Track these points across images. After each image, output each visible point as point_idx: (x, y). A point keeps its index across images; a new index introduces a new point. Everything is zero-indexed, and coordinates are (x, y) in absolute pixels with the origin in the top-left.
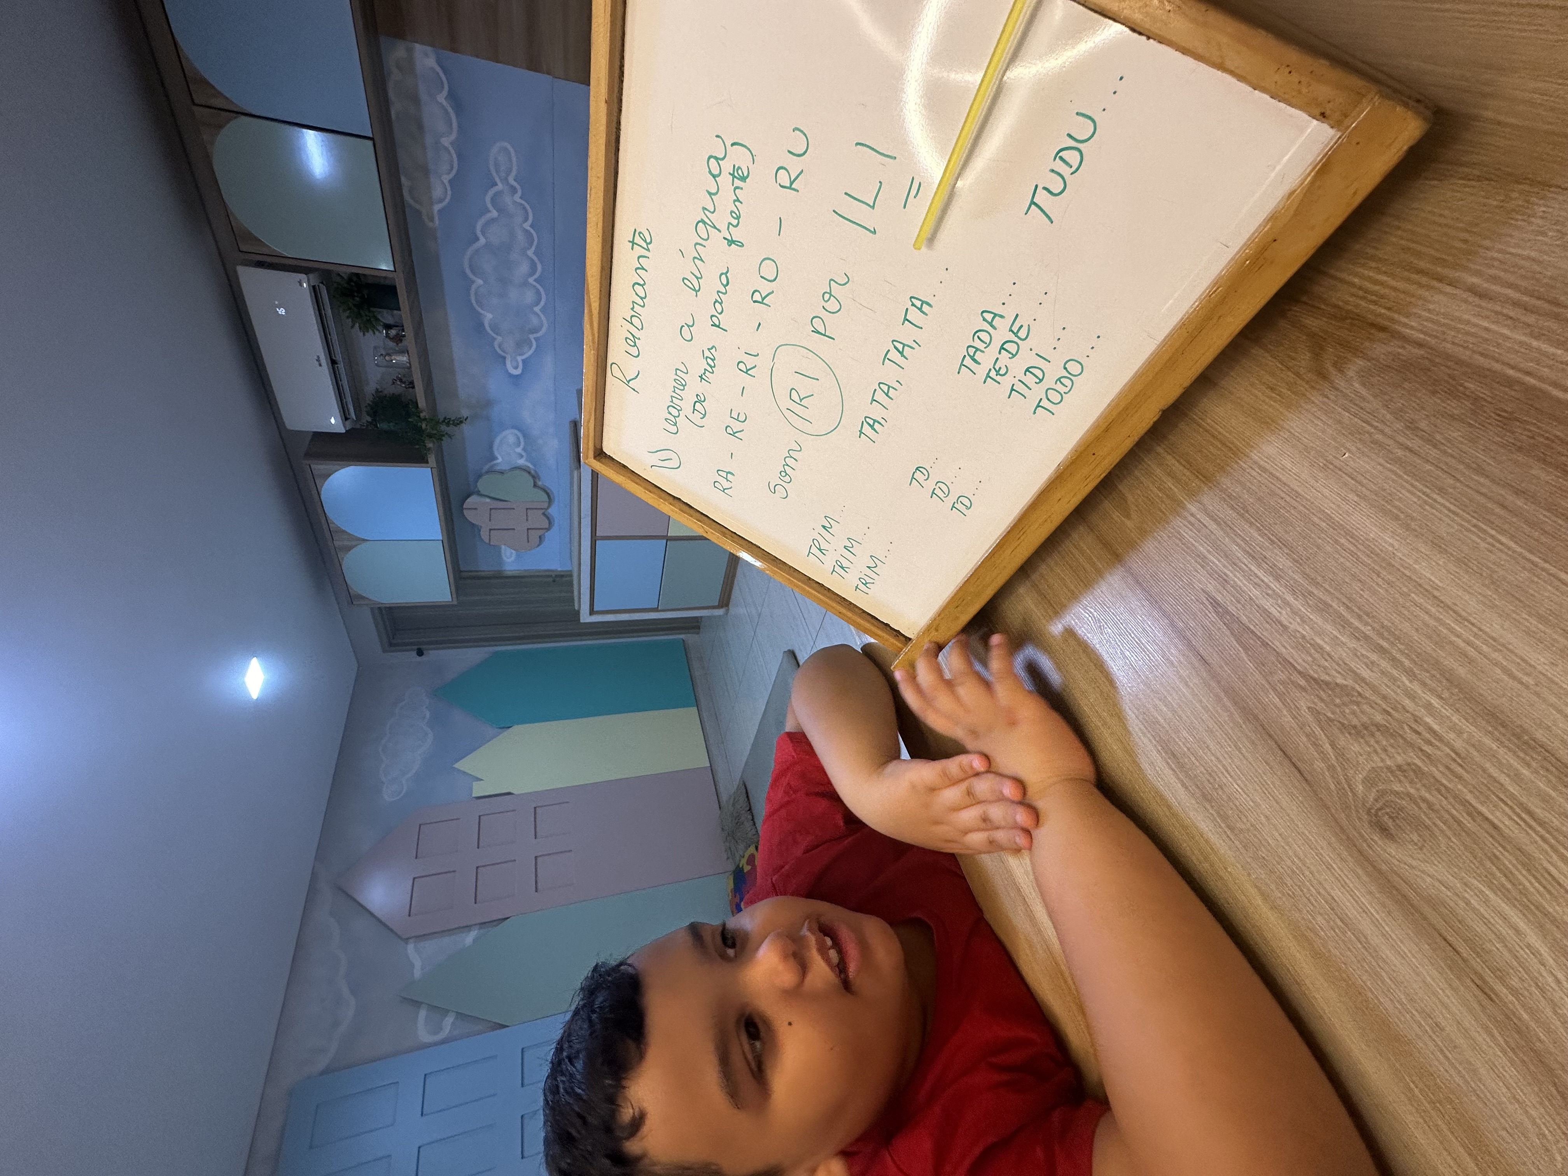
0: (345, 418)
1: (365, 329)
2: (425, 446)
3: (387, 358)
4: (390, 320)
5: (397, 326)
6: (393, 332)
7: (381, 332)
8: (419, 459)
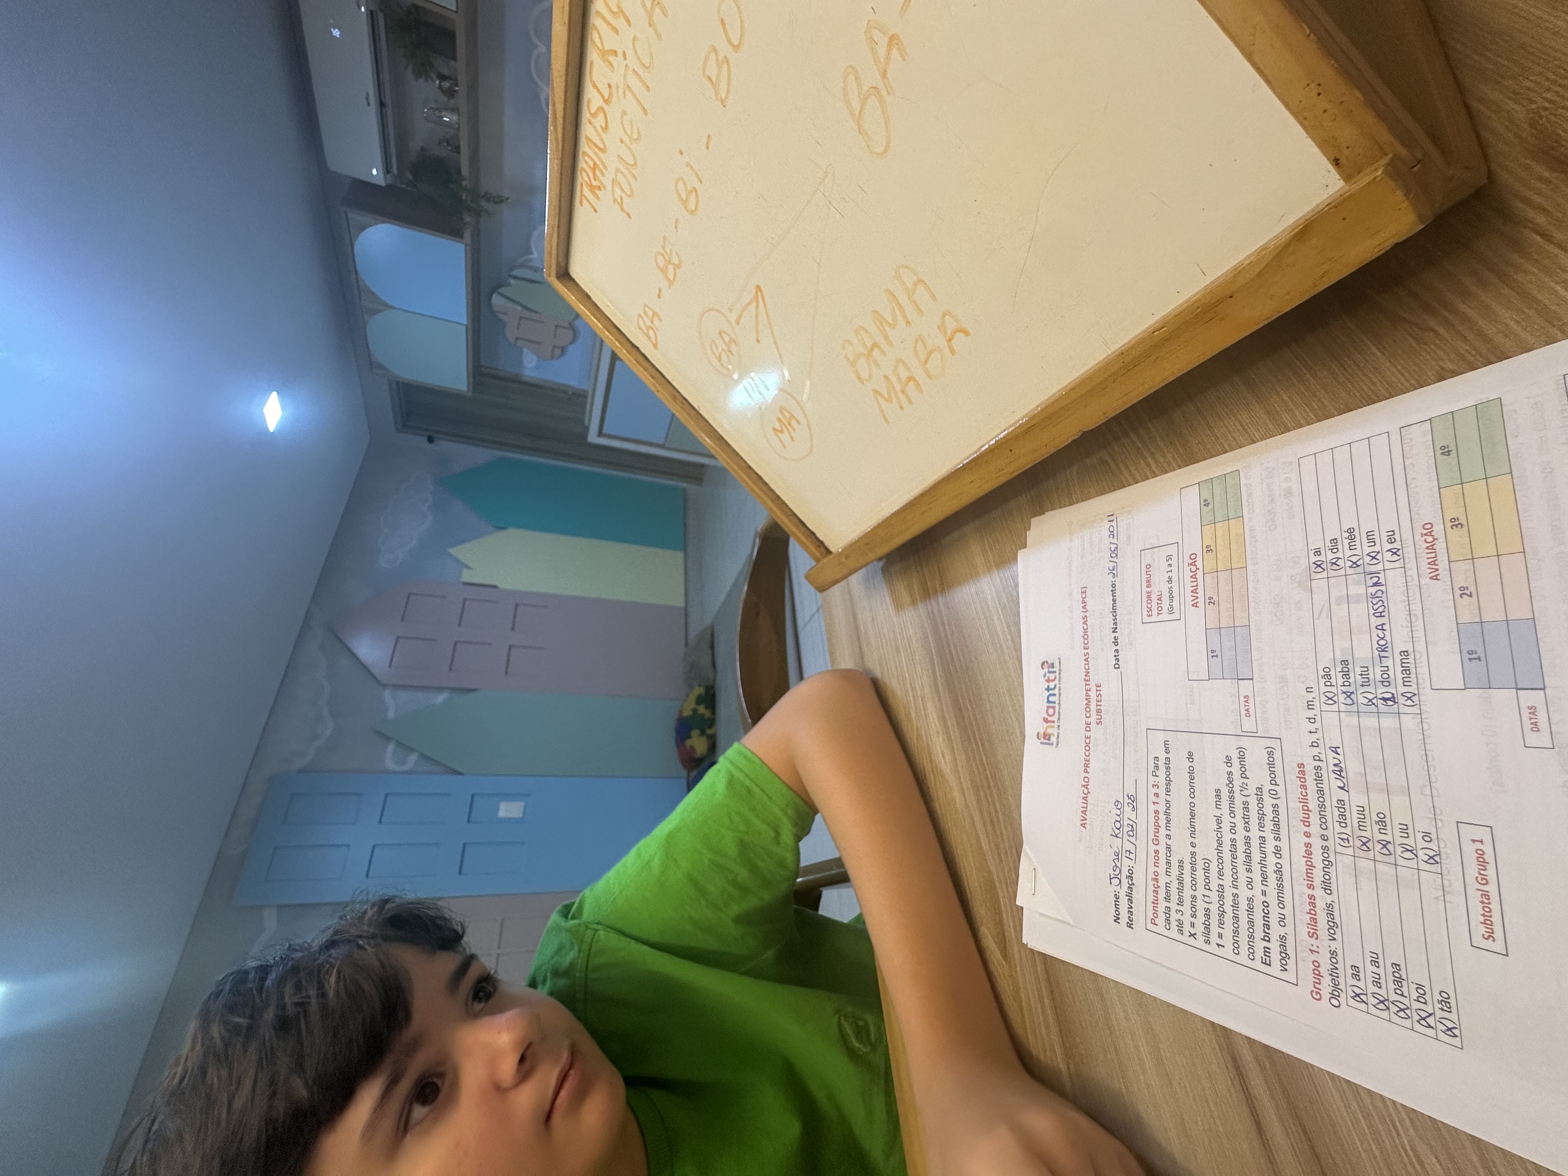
0: (387, 171)
1: (418, 75)
2: (462, 219)
3: (437, 112)
4: (445, 71)
5: (450, 79)
6: (446, 84)
7: (434, 82)
8: (456, 233)
